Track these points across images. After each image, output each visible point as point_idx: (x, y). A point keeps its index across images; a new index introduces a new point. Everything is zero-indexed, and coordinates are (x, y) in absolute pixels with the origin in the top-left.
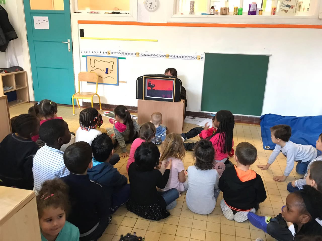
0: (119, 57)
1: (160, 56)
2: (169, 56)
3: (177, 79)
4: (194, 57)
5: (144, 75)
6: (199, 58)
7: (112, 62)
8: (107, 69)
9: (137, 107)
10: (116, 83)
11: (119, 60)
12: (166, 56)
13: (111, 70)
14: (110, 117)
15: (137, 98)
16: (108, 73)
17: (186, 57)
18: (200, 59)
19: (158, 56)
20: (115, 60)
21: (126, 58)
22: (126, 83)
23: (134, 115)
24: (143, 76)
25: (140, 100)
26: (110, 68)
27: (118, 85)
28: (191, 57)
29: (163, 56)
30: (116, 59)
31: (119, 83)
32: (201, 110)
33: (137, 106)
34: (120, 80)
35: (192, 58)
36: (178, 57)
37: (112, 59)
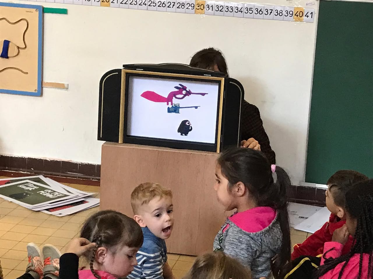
0: (45, 6)
1: (176, 5)
2: (206, 7)
3: (229, 81)
4: (284, 13)
5: (124, 66)
6: (299, 15)
7: (24, 24)
8: (6, 44)
9: (99, 167)
10: (34, 88)
11: (47, 16)
12: (196, 7)
13: (18, 48)
14: (11, 196)
15: (99, 139)
16: (7, 57)
17: (259, 11)
18: (304, 18)
19: (171, 6)
20: (34, 17)
21: (69, 12)
22: (67, 89)
23: (92, 191)
24: (122, 68)
25: (111, 145)
26: (16, 41)
27: (40, 93)
28: (274, 13)
29: (187, 6)
30: (38, 13)
31: (44, 89)
32: (307, 181)
33: (100, 163)
34: (46, 80)
35: (279, 14)
36: (235, 10)
37: (22, 13)
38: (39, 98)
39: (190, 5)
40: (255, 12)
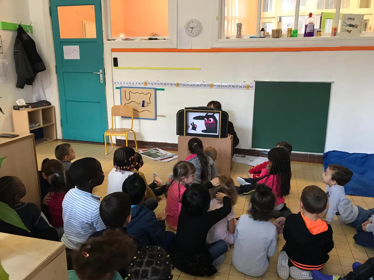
0: (157, 88)
1: (203, 86)
2: (214, 86)
3: (223, 112)
4: (243, 87)
6: (248, 87)
7: (149, 94)
8: (144, 102)
9: (177, 144)
10: (154, 117)
11: (157, 91)
12: (210, 86)
13: (148, 103)
14: (147, 155)
15: (177, 134)
16: (144, 107)
17: (233, 86)
18: (250, 88)
19: (201, 86)
20: (153, 92)
21: (165, 90)
22: (165, 117)
23: (175, 153)
24: (184, 109)
25: (181, 136)
26: (147, 101)
27: (156, 119)
28: (239, 86)
30: (154, 90)
31: (157, 117)
32: (252, 148)
34: (158, 114)
35: (241, 87)
36: (224, 86)
37: (149, 91)
38: (156, 121)
39: (208, 85)
40: (232, 86)
